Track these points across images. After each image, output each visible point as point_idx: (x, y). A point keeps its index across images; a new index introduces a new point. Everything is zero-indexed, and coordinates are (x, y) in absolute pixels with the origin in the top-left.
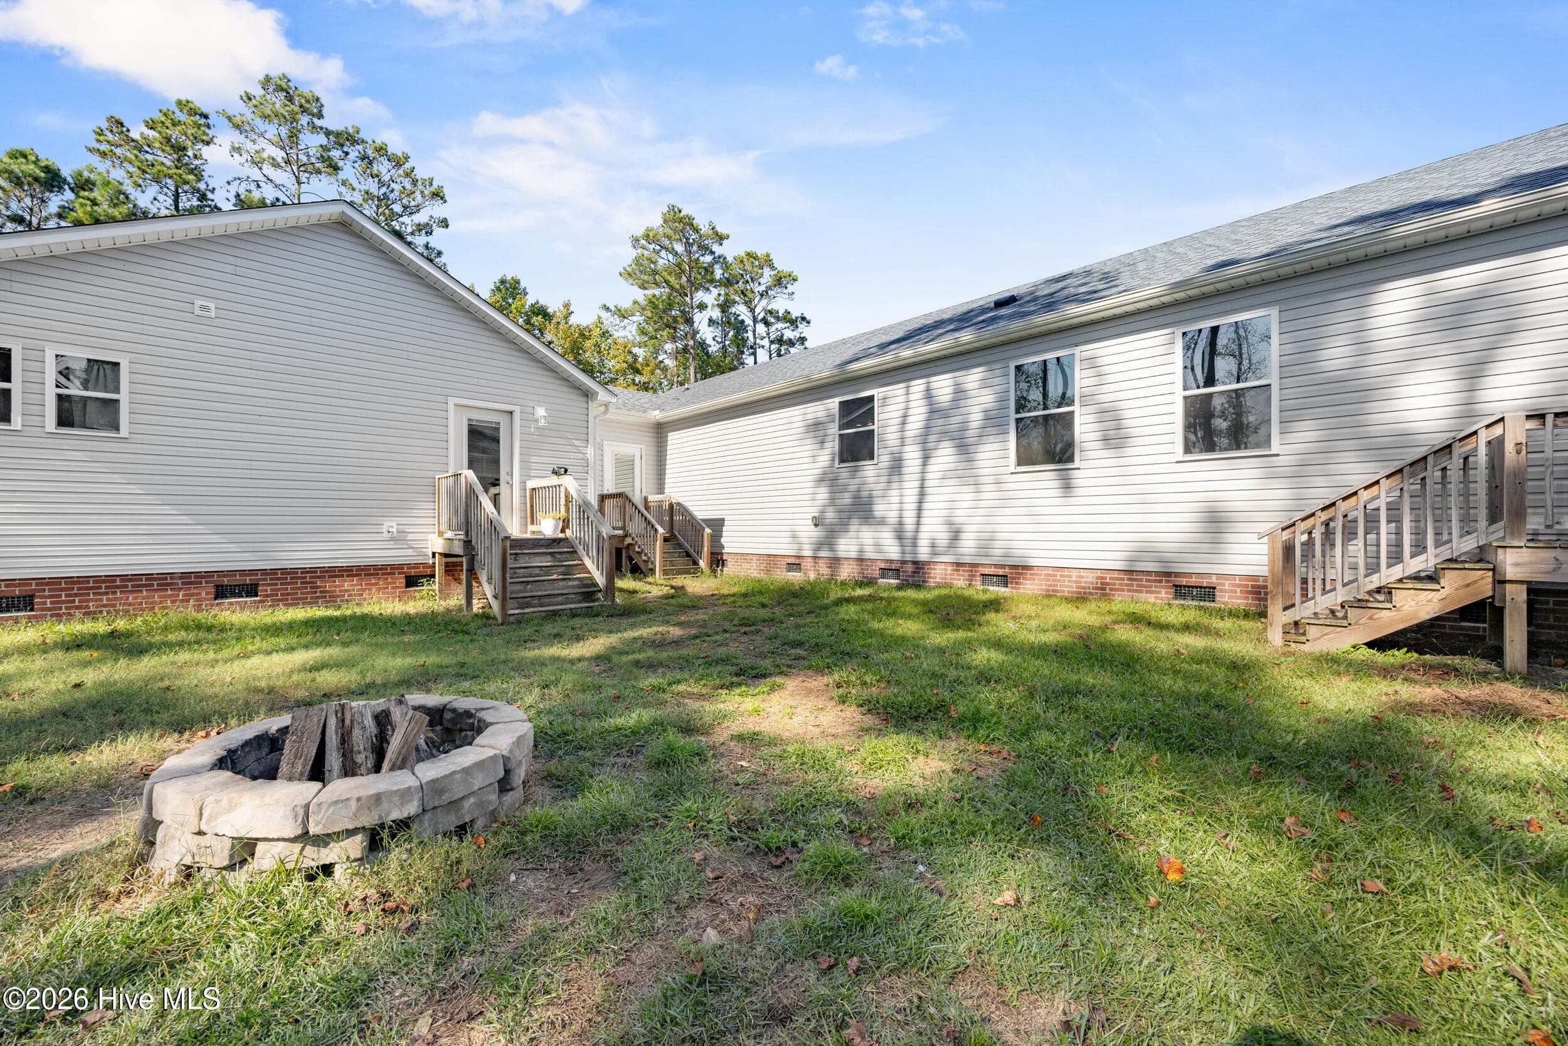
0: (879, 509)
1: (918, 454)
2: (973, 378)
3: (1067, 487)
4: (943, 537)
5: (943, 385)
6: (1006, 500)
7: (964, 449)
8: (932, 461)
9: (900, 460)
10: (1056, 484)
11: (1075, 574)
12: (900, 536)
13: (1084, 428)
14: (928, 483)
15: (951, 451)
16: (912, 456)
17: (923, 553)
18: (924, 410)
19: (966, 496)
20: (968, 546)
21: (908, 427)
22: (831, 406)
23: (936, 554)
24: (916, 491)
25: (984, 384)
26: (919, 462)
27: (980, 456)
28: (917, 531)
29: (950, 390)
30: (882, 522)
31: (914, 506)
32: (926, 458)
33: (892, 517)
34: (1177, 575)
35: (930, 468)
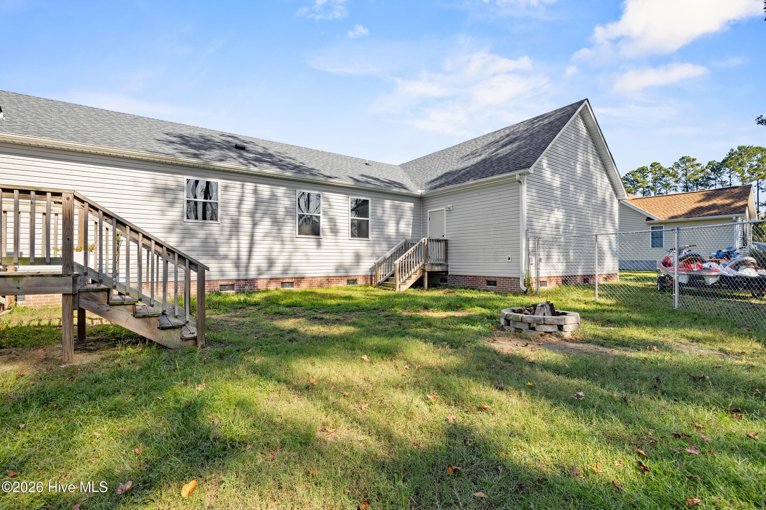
0: (223, 250)
1: (250, 222)
2: (281, 191)
3: (319, 245)
4: (264, 265)
5: (265, 190)
6: (296, 249)
7: (276, 223)
8: (258, 227)
9: (238, 223)
10: (315, 244)
11: (319, 279)
12: (237, 264)
13: (324, 223)
14: (256, 238)
15: (269, 223)
16: (246, 222)
17: (252, 274)
18: (253, 199)
19: (277, 246)
20: (277, 271)
21: (243, 206)
22: (181, 180)
23: (260, 274)
24: (248, 242)
25: (285, 195)
26: (250, 226)
27: (284, 228)
28: (249, 263)
29: (268, 193)
30: (225, 257)
31: (247, 249)
32: (255, 224)
33: (233, 254)
34: (349, 276)
35: (257, 230)
